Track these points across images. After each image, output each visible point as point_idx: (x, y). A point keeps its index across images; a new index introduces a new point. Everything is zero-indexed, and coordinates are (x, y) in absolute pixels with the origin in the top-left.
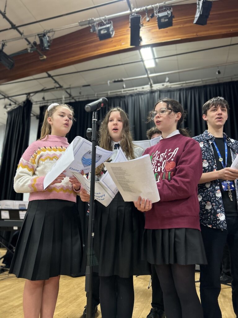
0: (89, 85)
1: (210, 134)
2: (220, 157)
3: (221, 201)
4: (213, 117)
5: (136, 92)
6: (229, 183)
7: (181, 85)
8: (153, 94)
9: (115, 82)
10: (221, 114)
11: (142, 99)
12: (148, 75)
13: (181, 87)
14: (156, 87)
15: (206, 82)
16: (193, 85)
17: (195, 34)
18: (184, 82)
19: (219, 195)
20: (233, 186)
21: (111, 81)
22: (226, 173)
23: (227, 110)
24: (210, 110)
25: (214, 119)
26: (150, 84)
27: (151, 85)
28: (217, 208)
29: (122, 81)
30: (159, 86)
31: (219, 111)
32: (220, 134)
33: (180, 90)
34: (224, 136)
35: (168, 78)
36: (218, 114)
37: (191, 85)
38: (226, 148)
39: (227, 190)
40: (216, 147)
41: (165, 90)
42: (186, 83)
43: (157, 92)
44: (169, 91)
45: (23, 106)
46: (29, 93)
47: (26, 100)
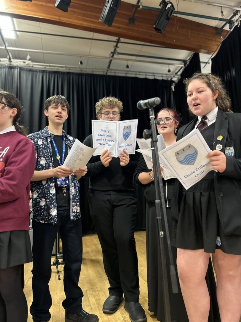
1: (49, 132)
2: (58, 154)
3: (54, 198)
4: (53, 114)
6: (64, 179)
7: (45, 67)
8: (13, 70)
10: (61, 113)
12: (6, 47)
13: (44, 69)
14: (16, 62)
15: (69, 70)
16: (57, 69)
17: (57, 18)
18: (48, 64)
19: (53, 191)
20: (67, 182)
22: (59, 172)
23: (67, 110)
24: (51, 107)
25: (54, 116)
26: (8, 57)
27: (10, 59)
28: (50, 204)
30: (19, 63)
31: (60, 109)
32: (59, 132)
33: (43, 72)
34: (63, 134)
35: (30, 56)
36: (58, 112)
37: (55, 69)
38: (64, 146)
39: (62, 186)
40: (55, 145)
41: (27, 69)
42: (50, 66)
43: (17, 68)
44: (31, 71)
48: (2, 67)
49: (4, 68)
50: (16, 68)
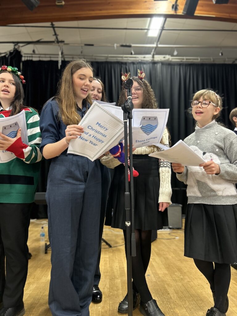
0: (92, 45)
5: (138, 60)
7: (181, 60)
8: (156, 65)
9: (122, 46)
11: (144, 68)
12: (157, 45)
13: (181, 63)
14: (158, 58)
16: (192, 62)
18: (184, 58)
21: (118, 45)
26: (152, 53)
27: (153, 55)
29: (130, 46)
37: (190, 61)
41: (167, 63)
42: (186, 59)
43: (159, 63)
44: (170, 65)
45: (9, 58)
46: (18, 43)
47: (14, 51)
48: (147, 63)
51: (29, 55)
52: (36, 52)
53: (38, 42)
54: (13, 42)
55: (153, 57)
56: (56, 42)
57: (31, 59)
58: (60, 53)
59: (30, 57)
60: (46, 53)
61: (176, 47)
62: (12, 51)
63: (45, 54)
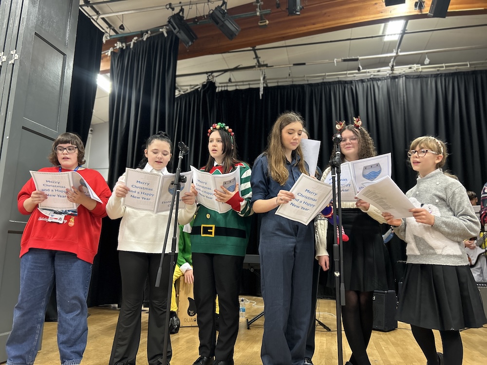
0: (304, 64)
5: (370, 76)
7: (438, 69)
9: (345, 60)
13: (438, 73)
14: (400, 70)
16: (456, 69)
21: (340, 60)
26: (390, 65)
29: (357, 60)
30: (404, 70)
33: (436, 76)
37: (453, 69)
41: (414, 76)
43: (402, 77)
44: (420, 77)
45: (202, 91)
46: (212, 72)
47: (208, 82)
48: (383, 78)
49: (385, 79)
50: (400, 77)
51: (223, 85)
52: (233, 80)
53: (237, 69)
54: (207, 73)
55: (392, 69)
56: (257, 67)
57: (226, 89)
58: (262, 79)
59: (224, 86)
60: (245, 80)
61: (427, 53)
62: (205, 83)
63: (243, 82)
